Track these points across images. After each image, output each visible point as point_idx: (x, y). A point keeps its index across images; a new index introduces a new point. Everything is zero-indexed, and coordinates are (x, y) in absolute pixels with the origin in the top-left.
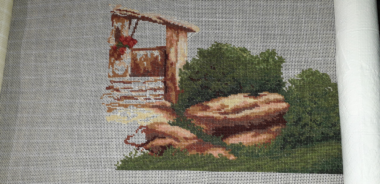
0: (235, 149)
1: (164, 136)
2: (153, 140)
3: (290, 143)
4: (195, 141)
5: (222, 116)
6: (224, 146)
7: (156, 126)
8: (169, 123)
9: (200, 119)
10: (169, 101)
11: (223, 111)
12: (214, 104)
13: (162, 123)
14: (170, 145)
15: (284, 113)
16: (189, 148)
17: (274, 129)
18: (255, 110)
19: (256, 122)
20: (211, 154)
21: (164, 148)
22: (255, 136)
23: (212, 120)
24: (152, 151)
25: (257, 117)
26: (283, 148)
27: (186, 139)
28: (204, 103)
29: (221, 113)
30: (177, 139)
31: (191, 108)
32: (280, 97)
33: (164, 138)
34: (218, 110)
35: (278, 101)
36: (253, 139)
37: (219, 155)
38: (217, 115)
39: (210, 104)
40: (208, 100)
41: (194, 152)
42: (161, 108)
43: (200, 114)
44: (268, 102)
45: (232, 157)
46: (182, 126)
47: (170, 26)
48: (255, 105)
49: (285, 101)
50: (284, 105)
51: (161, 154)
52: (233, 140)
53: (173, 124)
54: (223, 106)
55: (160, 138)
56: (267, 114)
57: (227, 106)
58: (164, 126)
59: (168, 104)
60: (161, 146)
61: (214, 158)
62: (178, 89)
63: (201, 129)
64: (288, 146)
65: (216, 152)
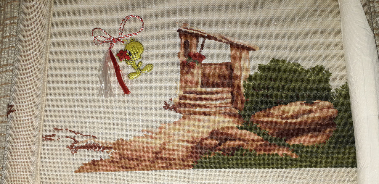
0: (297, 149)
1: (233, 138)
2: (224, 142)
3: (340, 142)
4: (262, 143)
5: (284, 121)
6: (287, 147)
7: (226, 129)
8: (238, 127)
9: (265, 124)
10: (236, 109)
11: (284, 116)
12: (276, 111)
13: (232, 127)
14: (240, 146)
15: (334, 118)
16: (257, 149)
17: (328, 131)
18: (311, 116)
19: (312, 126)
20: (277, 154)
21: (235, 148)
22: (312, 137)
23: (276, 124)
24: (224, 152)
25: (313, 121)
26: (335, 147)
27: (254, 141)
28: (268, 110)
29: (283, 119)
30: (245, 141)
31: (256, 115)
32: (330, 104)
33: (234, 140)
34: (280, 116)
35: (329, 108)
36: (311, 140)
37: (283, 154)
38: (279, 120)
39: (272, 111)
40: (270, 108)
41: (262, 152)
42: (230, 114)
43: (264, 119)
44: (321, 109)
45: (295, 156)
46: (250, 130)
47: (233, 45)
48: (311, 111)
49: (334, 107)
50: (334, 111)
51: (233, 154)
52: (295, 141)
53: (241, 128)
54: (284, 113)
55: (230, 140)
56: (322, 118)
57: (288, 113)
58: (233, 130)
59: (236, 111)
60: (232, 148)
61: (279, 157)
62: (244, 98)
63: (266, 132)
64: (339, 145)
65: (281, 152)
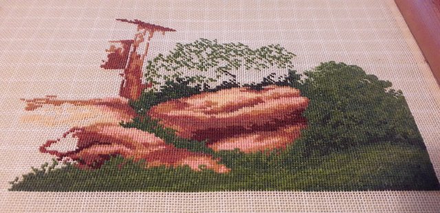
2: (88, 147)
6: (210, 154)
8: (121, 124)
10: (126, 97)
11: (209, 109)
12: (196, 101)
14: (115, 154)
15: (303, 110)
16: (150, 157)
18: (259, 108)
23: (193, 120)
24: (82, 162)
25: (261, 115)
27: (146, 145)
28: (181, 100)
29: (206, 112)
30: (130, 145)
32: (294, 91)
34: (202, 108)
36: (258, 144)
37: (200, 167)
38: (199, 114)
39: (189, 101)
40: (187, 96)
43: (173, 113)
44: (277, 97)
46: (143, 128)
48: (258, 101)
49: (302, 94)
52: (225, 145)
54: (209, 104)
55: (101, 144)
56: (276, 111)
57: (216, 104)
59: (125, 100)
60: (100, 155)
61: (191, 171)
62: (143, 82)
63: (173, 131)
64: (315, 152)
